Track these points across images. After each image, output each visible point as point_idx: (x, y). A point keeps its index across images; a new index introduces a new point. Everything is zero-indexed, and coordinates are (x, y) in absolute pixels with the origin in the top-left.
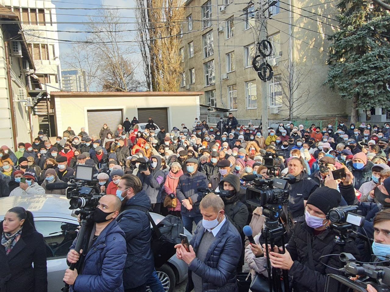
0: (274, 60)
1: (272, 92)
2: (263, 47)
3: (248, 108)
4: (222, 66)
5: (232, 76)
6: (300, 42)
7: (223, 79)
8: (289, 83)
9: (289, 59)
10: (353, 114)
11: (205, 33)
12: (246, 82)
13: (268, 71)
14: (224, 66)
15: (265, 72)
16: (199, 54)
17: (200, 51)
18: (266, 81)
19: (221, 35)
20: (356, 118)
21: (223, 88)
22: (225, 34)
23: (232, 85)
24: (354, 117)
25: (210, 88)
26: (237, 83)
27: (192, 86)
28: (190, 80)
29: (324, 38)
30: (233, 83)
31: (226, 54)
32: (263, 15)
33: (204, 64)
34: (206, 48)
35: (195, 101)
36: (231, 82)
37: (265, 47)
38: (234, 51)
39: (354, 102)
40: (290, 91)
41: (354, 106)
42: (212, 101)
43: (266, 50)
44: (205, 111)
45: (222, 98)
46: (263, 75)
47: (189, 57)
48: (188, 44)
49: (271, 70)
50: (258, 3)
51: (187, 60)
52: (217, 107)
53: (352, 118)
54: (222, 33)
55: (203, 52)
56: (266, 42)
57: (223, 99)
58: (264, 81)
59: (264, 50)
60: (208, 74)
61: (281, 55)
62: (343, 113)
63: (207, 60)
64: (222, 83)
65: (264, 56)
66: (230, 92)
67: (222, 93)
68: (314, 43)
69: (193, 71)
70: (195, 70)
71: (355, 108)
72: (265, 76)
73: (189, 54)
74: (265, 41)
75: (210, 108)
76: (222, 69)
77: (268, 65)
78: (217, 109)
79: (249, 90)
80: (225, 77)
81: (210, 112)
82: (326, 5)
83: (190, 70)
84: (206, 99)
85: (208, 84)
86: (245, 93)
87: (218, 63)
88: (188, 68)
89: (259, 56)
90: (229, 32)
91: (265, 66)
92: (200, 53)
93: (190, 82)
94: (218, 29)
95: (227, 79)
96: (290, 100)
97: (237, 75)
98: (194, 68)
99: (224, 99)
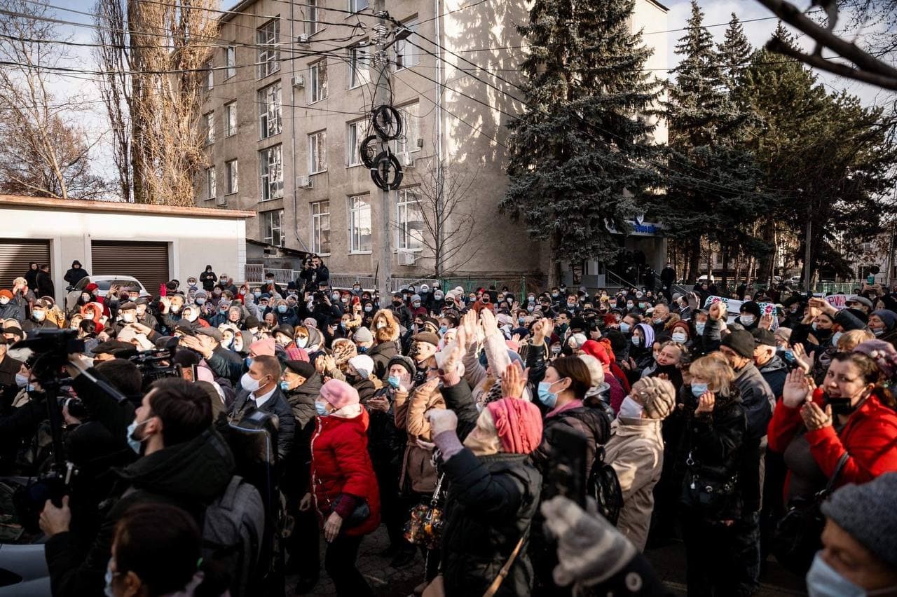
0: (407, 154)
1: (402, 221)
2: (381, 119)
3: (353, 252)
4: (299, 159)
5: (320, 182)
6: (457, 122)
7: (301, 188)
8: (434, 201)
9: (435, 155)
10: (551, 271)
11: (263, 86)
12: (350, 196)
13: (392, 169)
14: (304, 159)
15: (386, 171)
16: (249, 129)
17: (252, 123)
18: (388, 191)
19: (299, 95)
20: (557, 279)
21: (299, 206)
22: (306, 91)
23: (320, 201)
24: (553, 276)
25: (272, 206)
26: (331, 198)
27: (231, 199)
28: (226, 184)
29: (498, 122)
30: (321, 197)
31: (309, 134)
32: (384, 56)
33: (259, 151)
34: (265, 117)
35: (235, 231)
36: (319, 194)
37: (387, 120)
38: (325, 130)
39: (554, 249)
40: (438, 218)
41: (553, 255)
42: (277, 235)
43: (389, 126)
44: (258, 254)
45: (296, 228)
46: (381, 177)
47: (225, 134)
48: (225, 105)
49: (398, 168)
50: (373, 29)
51: (221, 139)
52: (287, 246)
53: (550, 277)
54: (302, 92)
55: (258, 126)
56: (389, 111)
57: (298, 230)
58: (384, 191)
59: (385, 125)
60: (267, 175)
61: (422, 146)
62: (535, 269)
63: (266, 144)
64: (297, 195)
65: (386, 138)
66: (316, 215)
67: (298, 218)
68: (480, 129)
69: (235, 164)
70: (239, 164)
71: (554, 260)
72: (387, 180)
73: (225, 128)
74: (387, 107)
75: (269, 248)
76: (298, 165)
77: (392, 157)
78: (285, 251)
79: (356, 213)
80: (305, 183)
81: (270, 256)
82: (501, 62)
83: (226, 162)
84: (261, 229)
85: (267, 197)
86: (348, 220)
87: (290, 152)
88: (223, 159)
89: (374, 137)
90: (315, 91)
91: (386, 159)
92: (252, 127)
93: (226, 191)
94: (293, 81)
95: (309, 188)
96: (437, 236)
97: (331, 180)
98: (236, 159)
99: (302, 231)
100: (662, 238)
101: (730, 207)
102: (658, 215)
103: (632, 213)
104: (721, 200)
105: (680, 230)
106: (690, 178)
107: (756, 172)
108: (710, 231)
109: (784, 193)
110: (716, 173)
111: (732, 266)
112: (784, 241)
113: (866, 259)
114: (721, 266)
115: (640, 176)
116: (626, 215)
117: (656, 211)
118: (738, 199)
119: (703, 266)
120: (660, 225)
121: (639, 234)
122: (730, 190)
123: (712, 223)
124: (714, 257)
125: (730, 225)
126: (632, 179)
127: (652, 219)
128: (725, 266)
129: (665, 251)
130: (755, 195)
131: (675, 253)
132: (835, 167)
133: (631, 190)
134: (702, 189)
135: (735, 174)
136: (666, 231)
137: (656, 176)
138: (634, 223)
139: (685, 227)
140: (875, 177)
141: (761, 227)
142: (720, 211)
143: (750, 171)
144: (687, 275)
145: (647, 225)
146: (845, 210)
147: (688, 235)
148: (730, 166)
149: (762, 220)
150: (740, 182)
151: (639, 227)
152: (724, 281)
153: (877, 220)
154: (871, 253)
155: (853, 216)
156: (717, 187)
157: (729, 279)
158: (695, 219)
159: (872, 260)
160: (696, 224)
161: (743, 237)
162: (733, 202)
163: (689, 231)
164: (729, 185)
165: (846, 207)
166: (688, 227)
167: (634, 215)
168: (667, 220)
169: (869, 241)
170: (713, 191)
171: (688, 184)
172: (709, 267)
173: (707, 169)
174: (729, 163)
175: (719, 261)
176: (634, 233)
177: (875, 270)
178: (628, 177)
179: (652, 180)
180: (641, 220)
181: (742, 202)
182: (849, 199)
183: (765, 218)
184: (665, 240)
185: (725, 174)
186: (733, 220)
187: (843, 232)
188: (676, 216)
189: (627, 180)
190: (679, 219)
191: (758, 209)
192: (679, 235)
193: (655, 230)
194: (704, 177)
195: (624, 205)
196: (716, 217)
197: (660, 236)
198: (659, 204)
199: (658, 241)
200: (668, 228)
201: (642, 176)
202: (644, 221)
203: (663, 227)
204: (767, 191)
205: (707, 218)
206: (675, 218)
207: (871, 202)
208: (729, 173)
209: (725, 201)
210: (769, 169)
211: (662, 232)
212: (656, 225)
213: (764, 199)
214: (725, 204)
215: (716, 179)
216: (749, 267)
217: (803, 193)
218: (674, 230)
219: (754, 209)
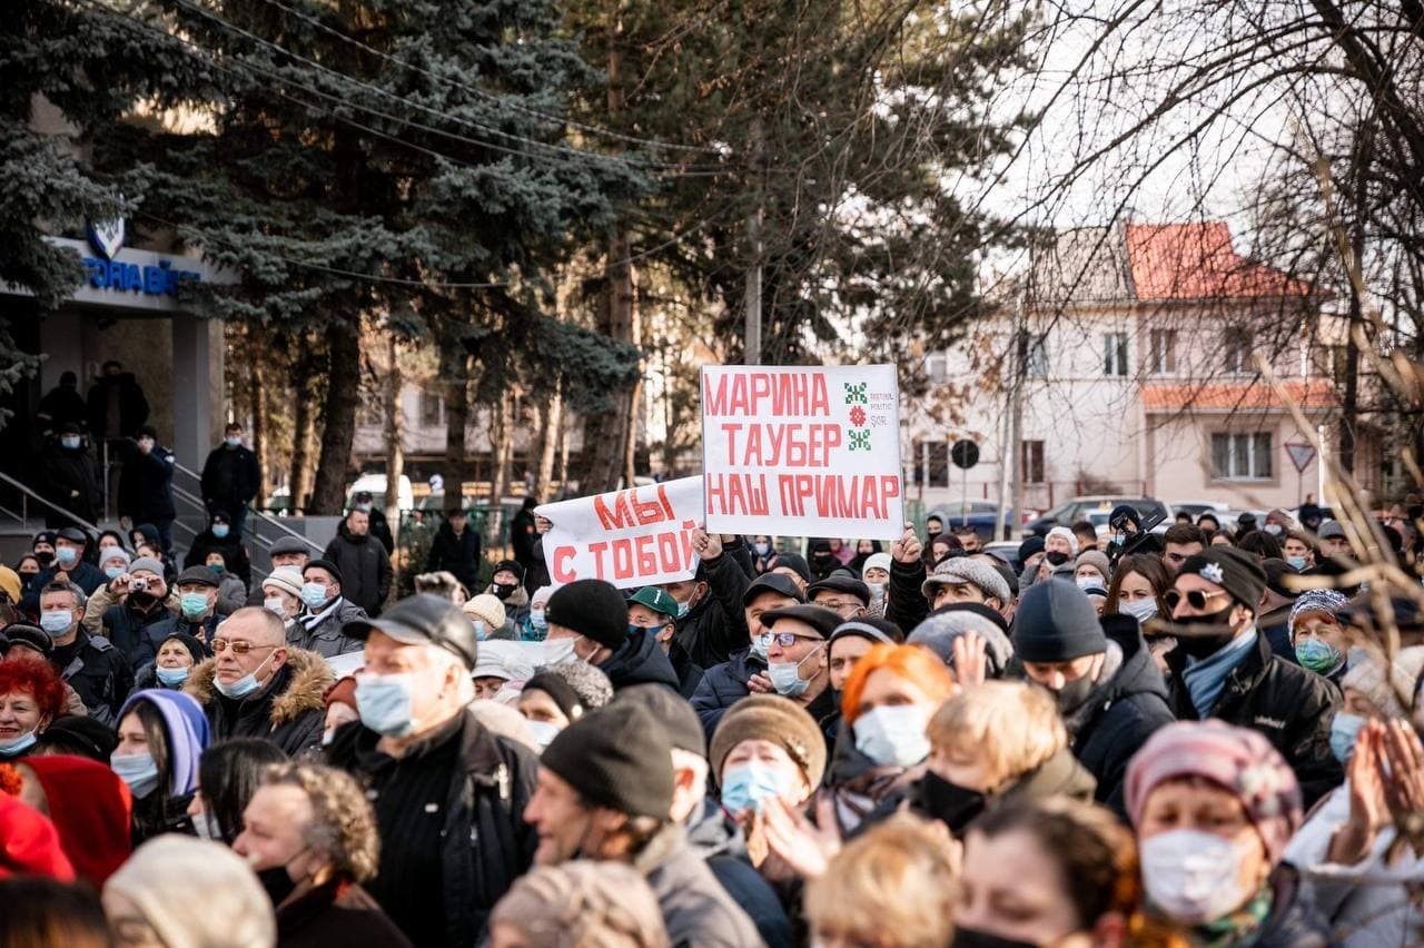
100: (204, 320)
101: (470, 200)
102: (180, 218)
103: (74, 205)
104: (436, 170)
105: (277, 289)
106: (315, 73)
107: (569, 64)
108: (394, 295)
109: (673, 156)
110: (416, 58)
111: (478, 440)
112: (664, 343)
113: (935, 414)
114: (438, 439)
115: (109, 44)
116: (48, 213)
117: (175, 202)
118: (501, 170)
119: (368, 439)
120: (191, 261)
121: (107, 297)
122: (472, 133)
123: (406, 265)
124: (409, 401)
125: (474, 272)
126: (71, 57)
127: (161, 235)
128: (456, 439)
129: (216, 370)
130: (565, 157)
131: (255, 383)
132: (836, 69)
133: (70, 103)
134: (368, 119)
135: (489, 67)
136: (220, 290)
137: (177, 51)
138: (81, 247)
139: (301, 275)
140: (960, 115)
141: (590, 287)
142: (435, 216)
143: (546, 61)
144: (307, 475)
145: (140, 258)
146: (869, 231)
147: (310, 308)
148: (470, 35)
149: (593, 258)
150: (510, 103)
151: (105, 270)
152: (453, 495)
153: (967, 274)
154: (952, 392)
155: (894, 256)
156: (421, 117)
157: (469, 490)
158: (340, 243)
159: (954, 417)
160: (340, 263)
161: (523, 321)
162: (483, 182)
163: (314, 292)
164: (465, 110)
165: (870, 219)
166: (312, 276)
167: (87, 217)
168: (224, 245)
169: (943, 346)
170: (407, 133)
171: (307, 95)
172: (393, 441)
173: (382, 36)
174: (467, 23)
175: (429, 419)
176: (84, 294)
177: (967, 454)
178: (56, 45)
179: (161, 69)
180: (111, 237)
181: (518, 186)
182: (884, 193)
183: (604, 248)
184: (217, 328)
185: (453, 67)
186: (484, 254)
187: (863, 313)
188: (261, 226)
189: (51, 57)
190: (275, 240)
191: (578, 214)
192: (274, 309)
193: (175, 284)
194: (371, 69)
195: (37, 170)
196: (420, 238)
197: (198, 310)
198: (187, 171)
199: (187, 331)
200: (228, 277)
201: (114, 45)
202: (131, 240)
203: (207, 274)
204: (608, 144)
205: (387, 242)
206: (258, 237)
207: (947, 209)
208: (466, 61)
209: (454, 176)
210: (613, 58)
211: (206, 292)
212: (179, 263)
213: (596, 172)
214: (456, 190)
215: (415, 81)
216: (541, 443)
217: (732, 157)
218: (253, 287)
219: (564, 213)
